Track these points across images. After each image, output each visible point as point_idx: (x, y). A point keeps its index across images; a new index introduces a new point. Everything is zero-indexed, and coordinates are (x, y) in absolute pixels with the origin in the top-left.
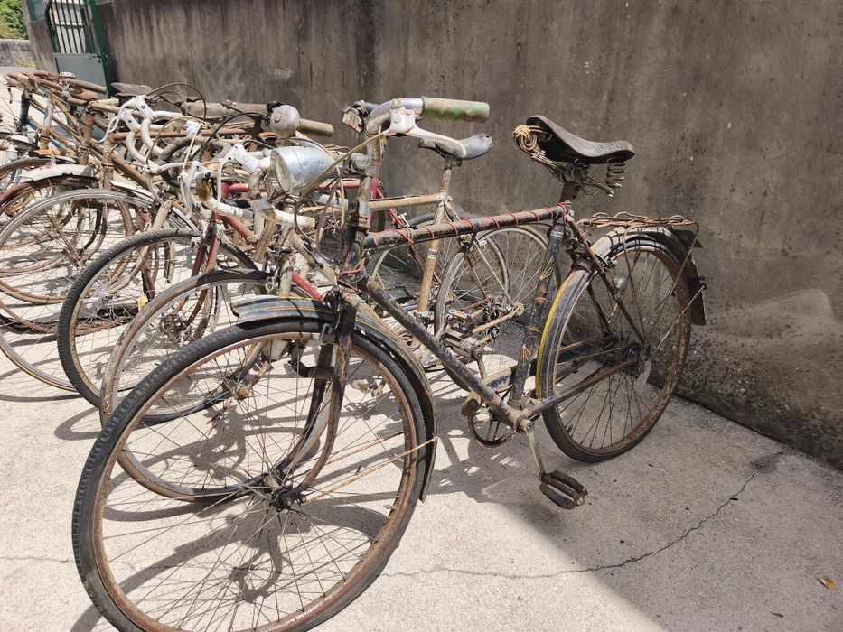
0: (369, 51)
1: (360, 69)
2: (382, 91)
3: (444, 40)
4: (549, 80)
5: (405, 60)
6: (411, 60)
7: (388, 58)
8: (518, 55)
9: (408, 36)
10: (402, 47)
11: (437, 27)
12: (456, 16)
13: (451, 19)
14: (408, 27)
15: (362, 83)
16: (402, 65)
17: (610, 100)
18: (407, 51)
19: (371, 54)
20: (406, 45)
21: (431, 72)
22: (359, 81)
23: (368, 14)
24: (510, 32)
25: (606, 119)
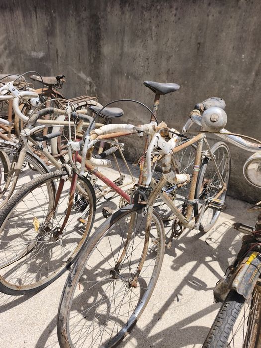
0: (97, 44)
1: (91, 53)
2: (106, 66)
3: (149, 39)
4: (218, 63)
5: (122, 48)
6: (126, 49)
7: (110, 48)
8: (198, 49)
9: (124, 36)
10: (120, 42)
11: (144, 32)
12: (157, 26)
13: (154, 28)
14: (124, 31)
15: (92, 61)
16: (119, 51)
17: (256, 75)
18: (123, 44)
19: (98, 45)
20: (123, 41)
21: (139, 56)
22: (90, 60)
23: (96, 23)
24: (194, 37)
25: (253, 85)
